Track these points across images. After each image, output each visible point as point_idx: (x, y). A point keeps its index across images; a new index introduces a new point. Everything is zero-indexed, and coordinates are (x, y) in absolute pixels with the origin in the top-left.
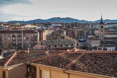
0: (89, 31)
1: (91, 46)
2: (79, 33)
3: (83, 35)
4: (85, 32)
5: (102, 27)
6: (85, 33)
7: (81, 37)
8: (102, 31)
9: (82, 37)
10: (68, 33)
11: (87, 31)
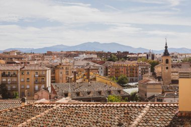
0: (147, 69)
1: (146, 95)
2: (129, 72)
3: (135, 75)
4: (140, 69)
5: (167, 61)
6: (140, 72)
7: (131, 78)
8: (167, 68)
9: (134, 78)
10: (109, 70)
11: (143, 69)
